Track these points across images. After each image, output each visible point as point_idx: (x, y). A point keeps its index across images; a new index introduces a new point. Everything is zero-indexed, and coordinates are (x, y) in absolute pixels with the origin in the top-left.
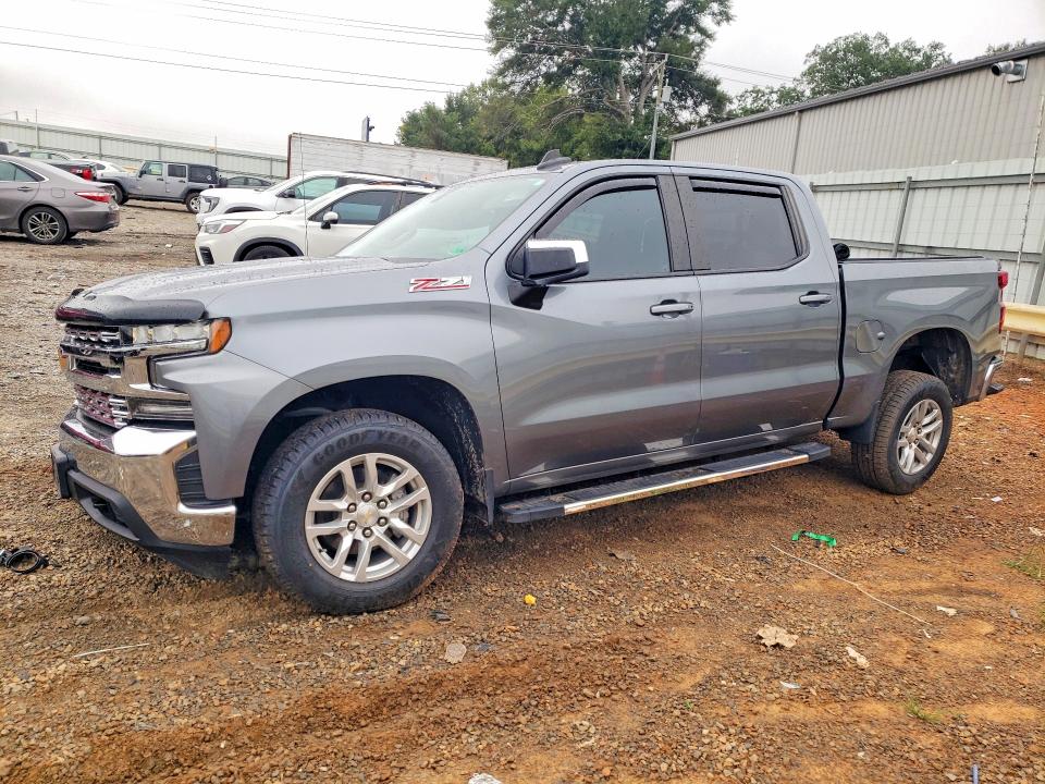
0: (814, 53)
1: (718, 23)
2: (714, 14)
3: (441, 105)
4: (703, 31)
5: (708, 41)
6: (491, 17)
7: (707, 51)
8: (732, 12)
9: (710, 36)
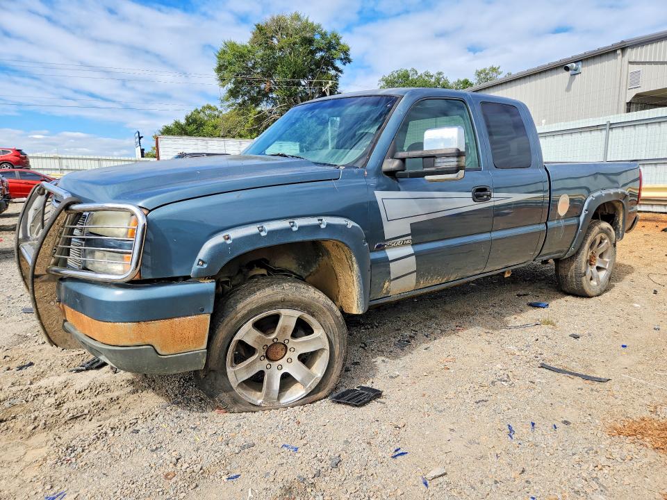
0: (383, 80)
1: (344, 64)
2: (341, 59)
3: (183, 122)
4: (337, 69)
5: (339, 74)
6: (218, 66)
7: (340, 79)
8: (351, 57)
9: (341, 71)
